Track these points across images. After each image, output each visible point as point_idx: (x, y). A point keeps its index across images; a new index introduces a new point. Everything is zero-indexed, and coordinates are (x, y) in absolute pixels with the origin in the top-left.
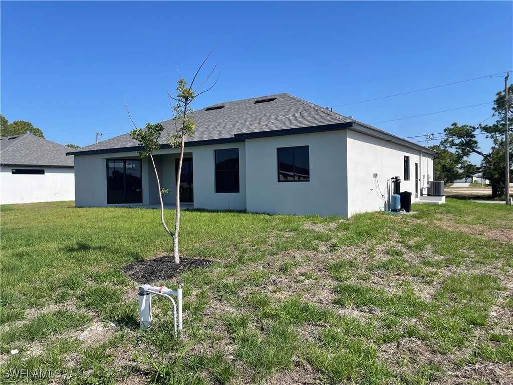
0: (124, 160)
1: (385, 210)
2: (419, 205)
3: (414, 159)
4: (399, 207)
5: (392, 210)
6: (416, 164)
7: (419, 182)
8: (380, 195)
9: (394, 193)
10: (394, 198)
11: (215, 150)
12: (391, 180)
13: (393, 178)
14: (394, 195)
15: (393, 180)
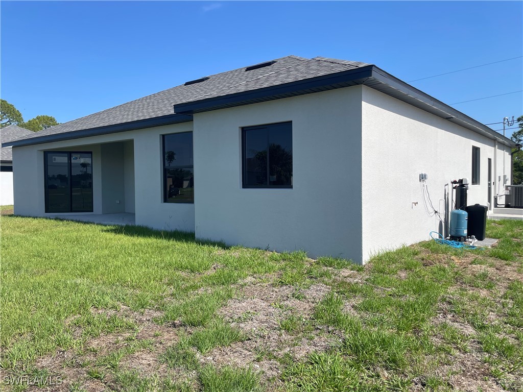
0: (69, 153)
1: (440, 237)
2: (494, 222)
3: (487, 151)
4: (466, 232)
5: (453, 238)
6: (490, 160)
7: (493, 187)
8: (431, 210)
9: (456, 207)
10: (457, 217)
11: (163, 136)
12: (450, 185)
13: (455, 182)
14: (456, 211)
15: (454, 185)
